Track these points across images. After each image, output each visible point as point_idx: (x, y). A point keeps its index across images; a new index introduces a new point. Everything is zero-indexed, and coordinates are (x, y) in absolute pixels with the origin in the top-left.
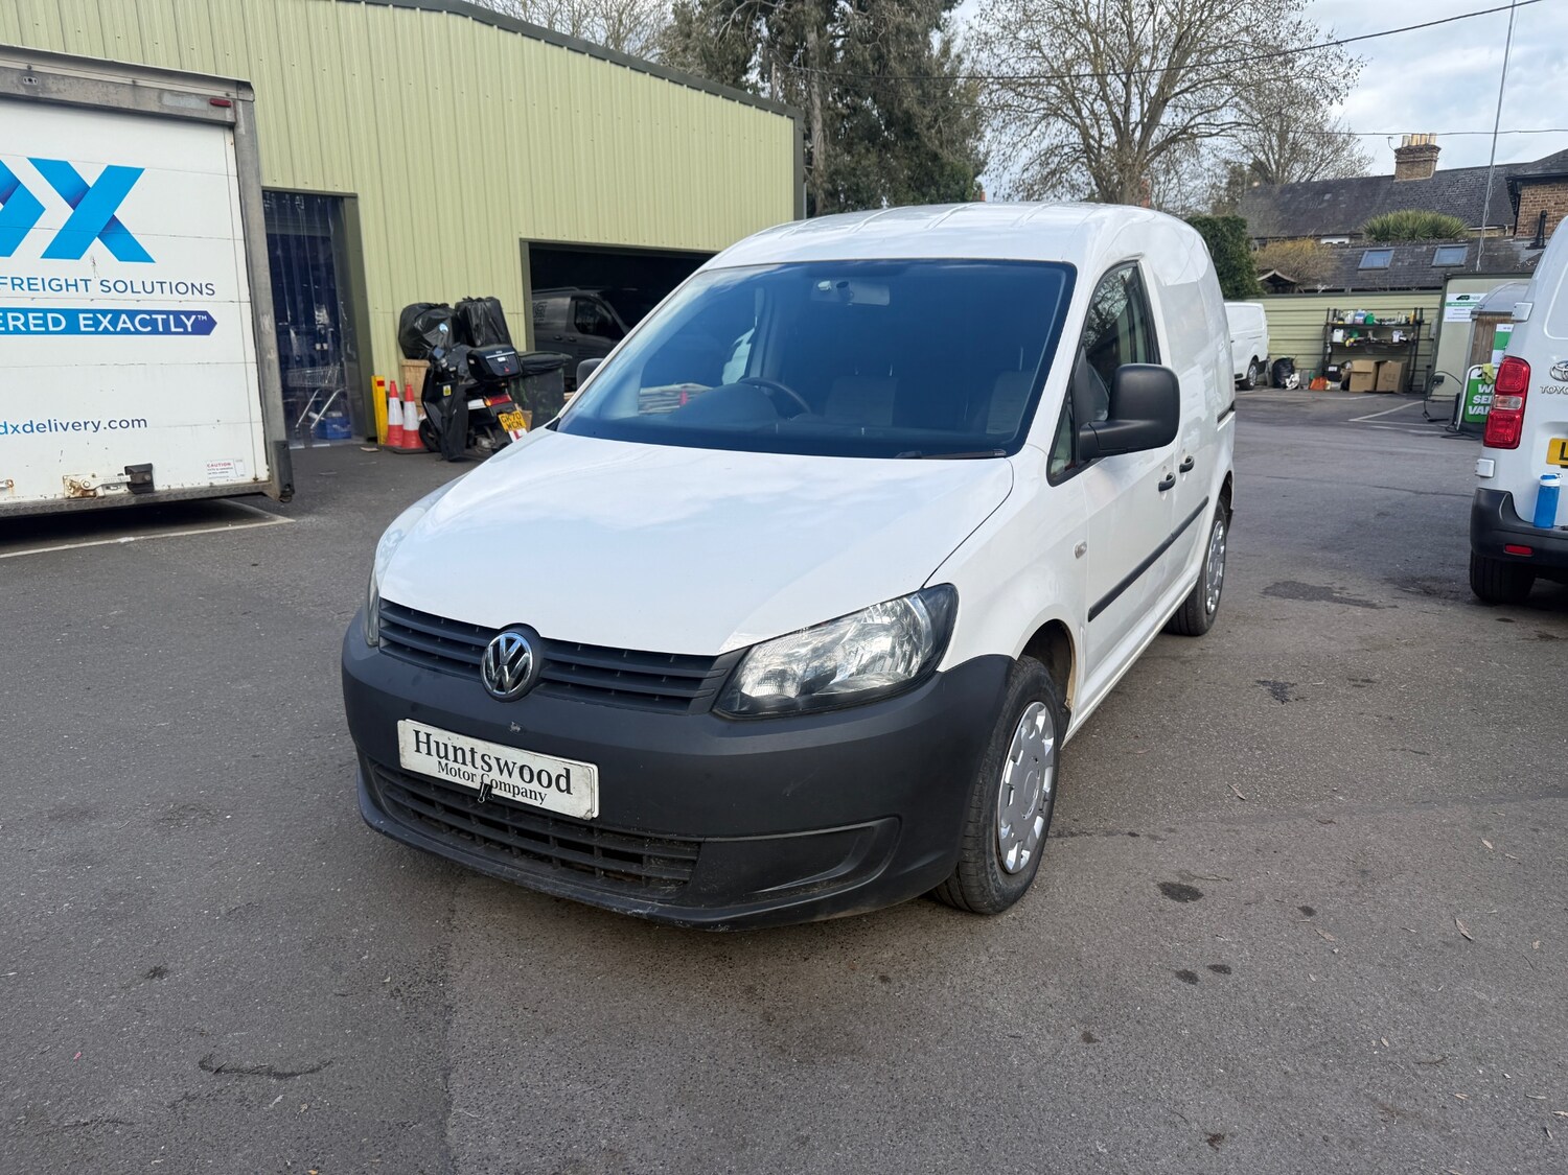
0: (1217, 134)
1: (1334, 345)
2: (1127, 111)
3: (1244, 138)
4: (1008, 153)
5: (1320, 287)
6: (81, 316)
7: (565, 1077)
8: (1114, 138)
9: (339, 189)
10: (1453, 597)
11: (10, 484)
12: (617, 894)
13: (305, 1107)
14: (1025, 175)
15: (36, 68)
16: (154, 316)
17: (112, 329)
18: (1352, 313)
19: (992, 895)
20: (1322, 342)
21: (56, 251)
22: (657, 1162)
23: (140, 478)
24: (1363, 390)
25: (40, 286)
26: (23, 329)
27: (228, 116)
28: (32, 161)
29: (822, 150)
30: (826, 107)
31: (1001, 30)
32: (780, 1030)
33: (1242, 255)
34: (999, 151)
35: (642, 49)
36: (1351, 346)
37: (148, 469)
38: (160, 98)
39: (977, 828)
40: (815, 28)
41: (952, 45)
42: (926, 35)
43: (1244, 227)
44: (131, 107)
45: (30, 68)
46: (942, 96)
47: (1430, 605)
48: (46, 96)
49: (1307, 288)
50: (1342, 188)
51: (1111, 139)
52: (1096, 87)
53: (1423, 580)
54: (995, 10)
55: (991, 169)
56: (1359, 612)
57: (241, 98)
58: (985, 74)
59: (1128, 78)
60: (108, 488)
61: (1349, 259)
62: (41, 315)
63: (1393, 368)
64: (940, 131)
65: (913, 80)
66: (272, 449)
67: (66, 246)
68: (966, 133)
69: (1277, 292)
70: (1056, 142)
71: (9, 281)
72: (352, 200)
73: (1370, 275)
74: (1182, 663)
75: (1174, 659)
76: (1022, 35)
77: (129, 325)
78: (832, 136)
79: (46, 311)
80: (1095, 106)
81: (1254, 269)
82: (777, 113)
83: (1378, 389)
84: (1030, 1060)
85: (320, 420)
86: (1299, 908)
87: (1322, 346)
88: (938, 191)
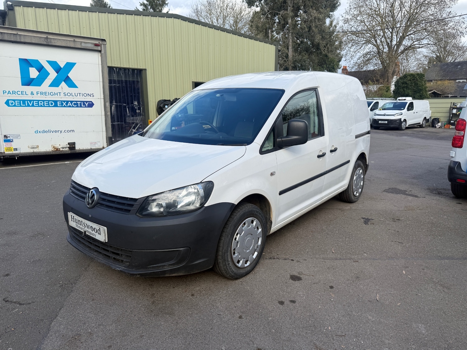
0: (422, 47)
1: (453, 114)
2: (391, 41)
3: (432, 48)
4: (353, 54)
5: (450, 96)
6: (58, 102)
7: (90, 312)
8: (387, 49)
9: (141, 68)
10: (446, 195)
11: (38, 146)
12: (115, 264)
13: (21, 313)
14: (359, 61)
15: (49, 37)
16: (77, 102)
17: (66, 106)
18: (460, 104)
19: (230, 273)
20: (449, 113)
21: (52, 85)
22: (100, 337)
23: (72, 146)
25: (48, 94)
26: (43, 105)
27: (99, 48)
28: (47, 61)
29: (292, 54)
30: (293, 42)
31: (352, 17)
32: (154, 306)
33: (423, 85)
34: (350, 54)
35: (243, 26)
37: (74, 143)
38: (81, 44)
39: (222, 253)
40: (291, 18)
41: (333, 22)
42: (325, 19)
43: (424, 77)
44: (73, 47)
45: (47, 37)
46: (329, 38)
47: (438, 197)
48: (51, 44)
49: (445, 96)
50: (464, 64)
51: (386, 50)
52: (382, 34)
53: (440, 190)
54: (350, 11)
55: (347, 59)
56: (410, 198)
57: (103, 43)
58: (346, 31)
59: (392, 31)
60: (63, 148)
61: (461, 87)
62: (48, 102)
64: (328, 48)
65: (319, 33)
66: (108, 139)
67: (55, 84)
68: (337, 48)
69: (435, 97)
70: (368, 51)
71: (40, 93)
72: (145, 71)
74: (341, 211)
75: (340, 209)
76: (358, 18)
77: (71, 105)
78: (295, 50)
79: (49, 101)
80: (382, 39)
81: (427, 90)
82: (270, 44)
84: (219, 322)
85: (135, 131)
86: (329, 286)
87: (449, 114)
88: (326, 66)
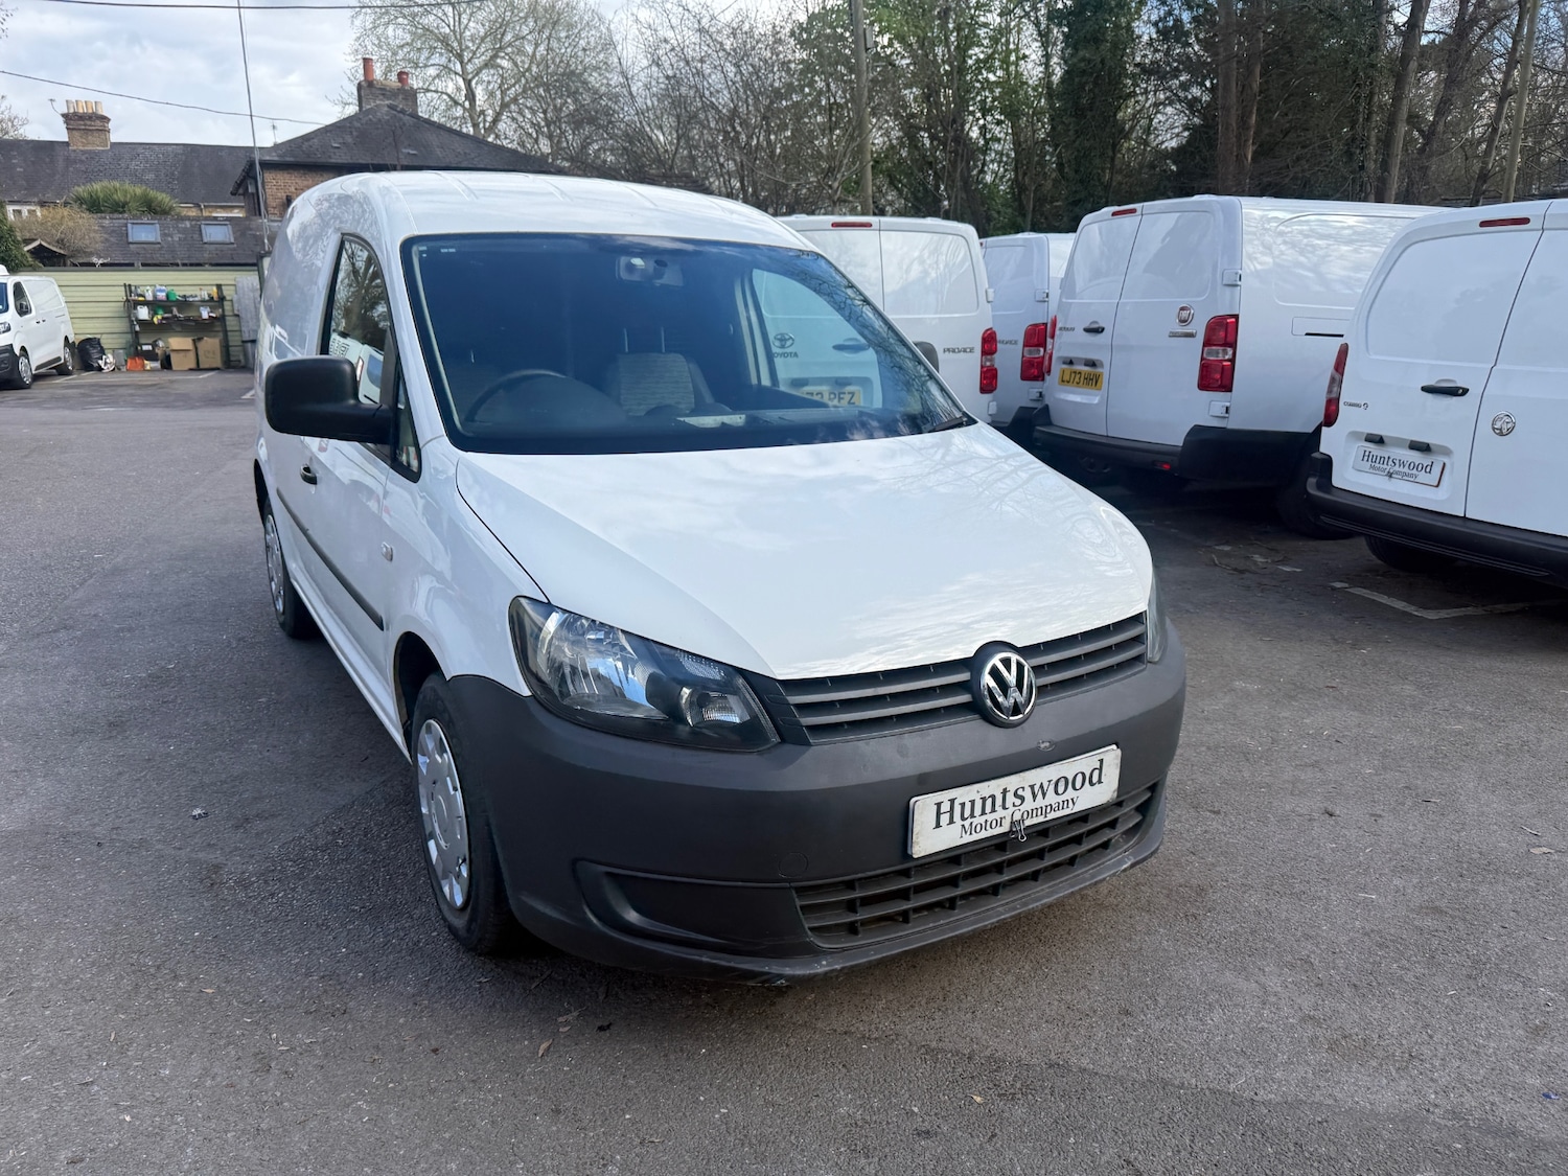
1: (142, 322)
5: (97, 261)
18: (152, 289)
20: (127, 320)
24: (186, 368)
36: (160, 324)
49: (81, 261)
63: (211, 344)
73: (145, 249)
83: (201, 366)
